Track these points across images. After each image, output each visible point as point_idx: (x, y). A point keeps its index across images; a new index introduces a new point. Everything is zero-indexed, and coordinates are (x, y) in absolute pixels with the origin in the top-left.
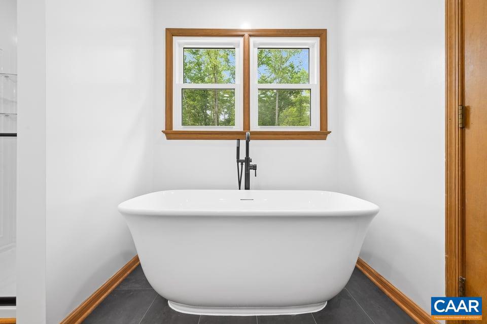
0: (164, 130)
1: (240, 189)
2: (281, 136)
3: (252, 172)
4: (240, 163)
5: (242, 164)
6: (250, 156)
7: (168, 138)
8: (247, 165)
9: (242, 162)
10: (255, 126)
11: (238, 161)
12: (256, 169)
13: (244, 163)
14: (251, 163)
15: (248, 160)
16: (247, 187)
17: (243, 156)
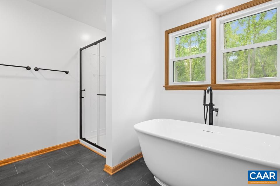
0: (164, 85)
1: (205, 124)
2: (243, 87)
3: (215, 113)
4: (206, 107)
5: (207, 107)
6: (213, 102)
7: (166, 90)
8: (211, 108)
9: (207, 105)
10: (220, 80)
11: (205, 104)
12: (217, 111)
13: (209, 107)
14: (214, 107)
15: (211, 105)
16: (211, 123)
17: (208, 102)
